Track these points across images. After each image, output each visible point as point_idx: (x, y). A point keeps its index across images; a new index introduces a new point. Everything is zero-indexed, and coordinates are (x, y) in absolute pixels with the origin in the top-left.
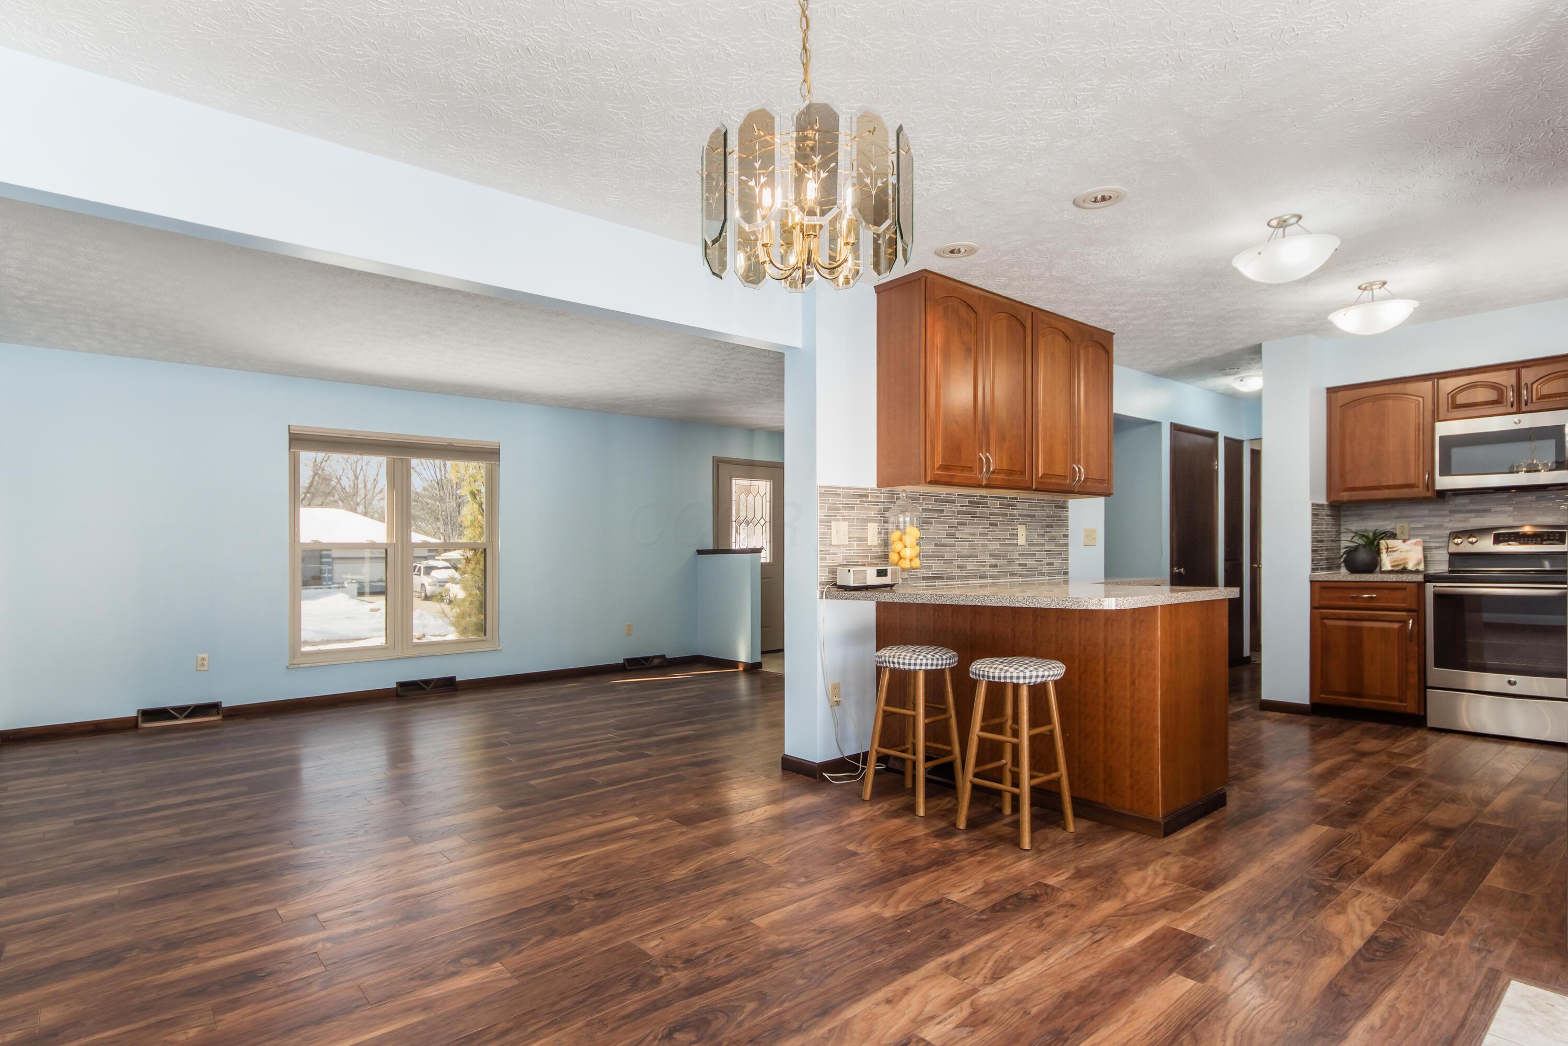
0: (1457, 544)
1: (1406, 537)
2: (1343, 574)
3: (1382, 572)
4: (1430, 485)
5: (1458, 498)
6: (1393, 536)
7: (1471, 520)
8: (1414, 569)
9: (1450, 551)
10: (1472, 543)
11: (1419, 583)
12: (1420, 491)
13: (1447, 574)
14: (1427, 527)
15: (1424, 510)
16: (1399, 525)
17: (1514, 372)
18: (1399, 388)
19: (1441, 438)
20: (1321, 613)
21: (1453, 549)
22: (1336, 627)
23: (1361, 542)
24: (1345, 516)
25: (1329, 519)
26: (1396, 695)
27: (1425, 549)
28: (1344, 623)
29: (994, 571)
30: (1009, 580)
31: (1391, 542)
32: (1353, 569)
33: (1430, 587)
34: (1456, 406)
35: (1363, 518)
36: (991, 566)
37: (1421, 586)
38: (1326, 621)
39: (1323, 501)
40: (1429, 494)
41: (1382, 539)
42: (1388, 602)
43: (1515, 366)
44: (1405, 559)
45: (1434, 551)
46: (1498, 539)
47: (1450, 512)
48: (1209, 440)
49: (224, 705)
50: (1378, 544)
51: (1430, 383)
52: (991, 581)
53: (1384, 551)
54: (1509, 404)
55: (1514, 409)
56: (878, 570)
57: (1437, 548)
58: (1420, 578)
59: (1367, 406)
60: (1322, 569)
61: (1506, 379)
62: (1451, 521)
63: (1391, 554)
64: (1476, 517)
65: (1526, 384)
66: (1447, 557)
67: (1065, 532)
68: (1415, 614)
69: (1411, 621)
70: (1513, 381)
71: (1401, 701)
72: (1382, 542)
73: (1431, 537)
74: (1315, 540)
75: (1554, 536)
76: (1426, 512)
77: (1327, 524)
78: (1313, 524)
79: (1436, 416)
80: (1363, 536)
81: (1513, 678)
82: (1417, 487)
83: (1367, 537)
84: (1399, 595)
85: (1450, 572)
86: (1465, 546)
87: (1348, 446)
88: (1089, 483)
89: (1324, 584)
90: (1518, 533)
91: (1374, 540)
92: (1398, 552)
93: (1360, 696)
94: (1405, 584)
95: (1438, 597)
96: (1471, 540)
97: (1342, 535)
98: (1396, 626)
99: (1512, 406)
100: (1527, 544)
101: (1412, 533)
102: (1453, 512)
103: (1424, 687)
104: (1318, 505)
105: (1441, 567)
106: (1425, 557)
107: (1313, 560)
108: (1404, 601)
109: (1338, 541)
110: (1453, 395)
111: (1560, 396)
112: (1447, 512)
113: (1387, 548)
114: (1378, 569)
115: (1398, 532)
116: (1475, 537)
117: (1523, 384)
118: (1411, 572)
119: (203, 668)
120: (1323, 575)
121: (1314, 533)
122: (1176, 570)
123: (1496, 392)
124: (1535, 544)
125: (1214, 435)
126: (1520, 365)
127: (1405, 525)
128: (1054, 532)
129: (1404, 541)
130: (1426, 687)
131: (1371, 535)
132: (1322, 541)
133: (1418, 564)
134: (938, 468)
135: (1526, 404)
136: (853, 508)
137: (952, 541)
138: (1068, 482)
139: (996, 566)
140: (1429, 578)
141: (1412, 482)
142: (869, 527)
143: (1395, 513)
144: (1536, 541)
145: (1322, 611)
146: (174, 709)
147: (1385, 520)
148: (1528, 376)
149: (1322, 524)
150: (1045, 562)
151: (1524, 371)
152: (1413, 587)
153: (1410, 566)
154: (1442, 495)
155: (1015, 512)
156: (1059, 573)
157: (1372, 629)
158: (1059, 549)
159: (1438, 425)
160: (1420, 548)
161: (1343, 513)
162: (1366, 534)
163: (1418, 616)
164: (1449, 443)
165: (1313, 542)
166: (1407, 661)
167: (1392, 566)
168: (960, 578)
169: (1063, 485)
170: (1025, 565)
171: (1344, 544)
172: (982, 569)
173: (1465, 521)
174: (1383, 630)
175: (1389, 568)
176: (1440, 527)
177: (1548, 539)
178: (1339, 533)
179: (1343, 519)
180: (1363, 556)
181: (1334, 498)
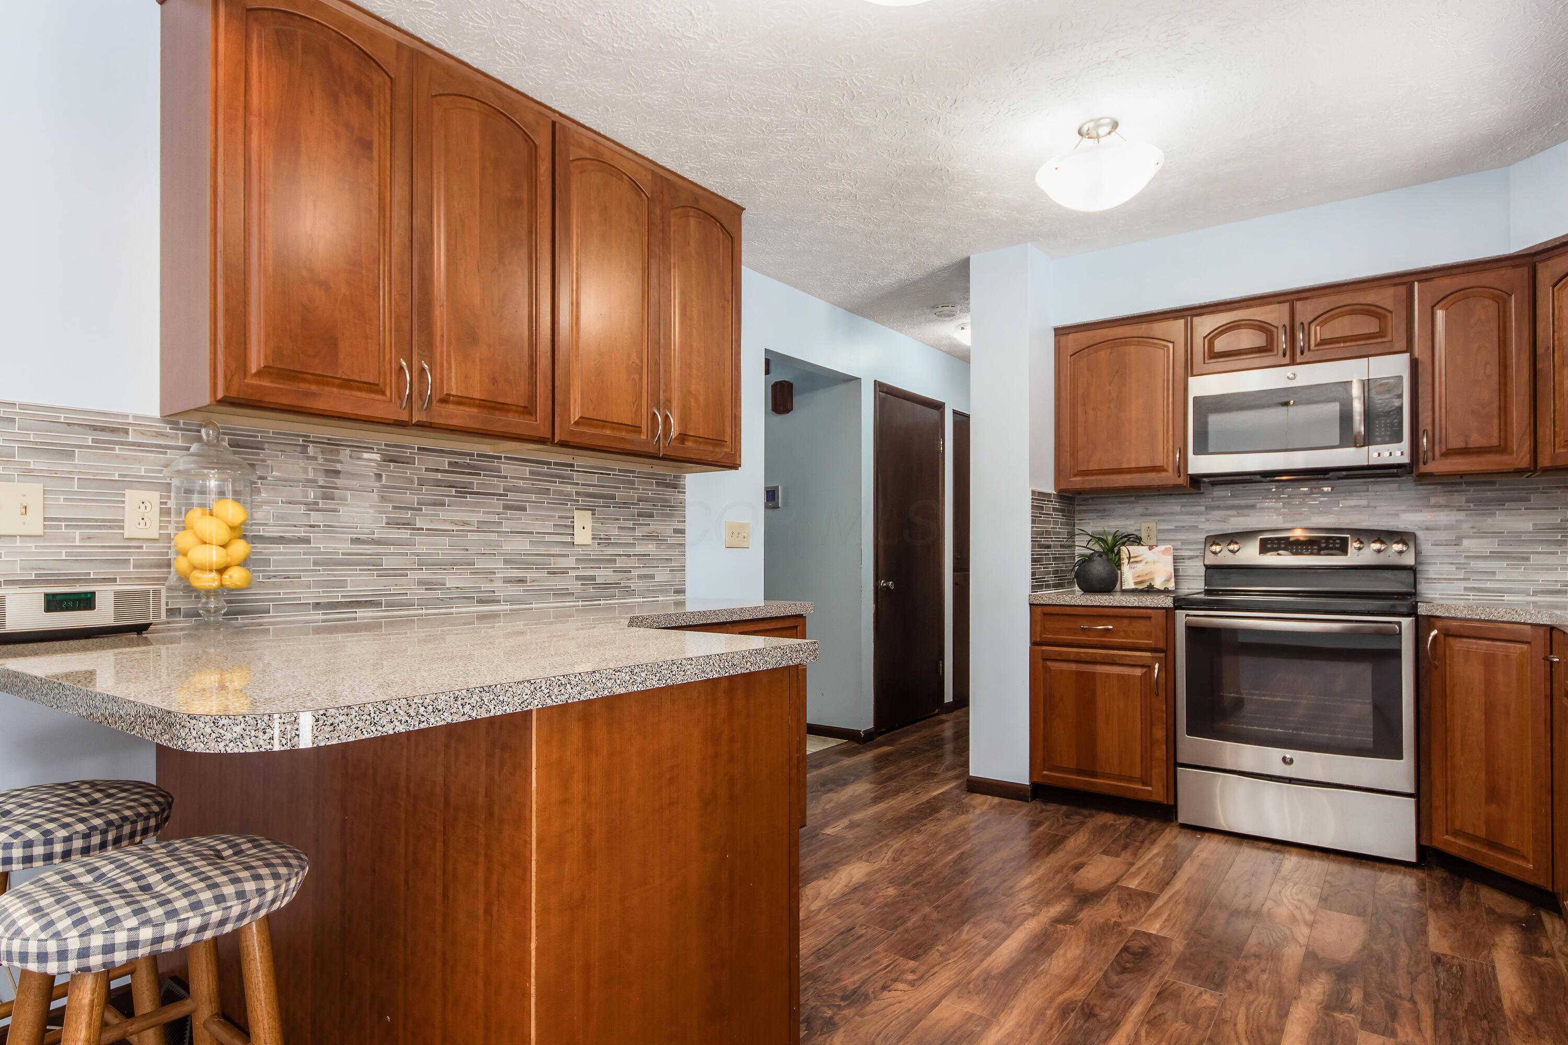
0: (1215, 553)
1: (1153, 542)
2: (1075, 597)
3: (1124, 592)
4: (1182, 468)
5: (1216, 488)
6: (1138, 541)
7: (1233, 519)
8: (1162, 588)
9: (1206, 563)
10: (1233, 552)
11: (1167, 609)
12: (1169, 478)
13: (1202, 596)
14: (1179, 529)
15: (1173, 506)
16: (1144, 526)
17: (1286, 306)
18: (1143, 329)
19: (1195, 398)
20: (1043, 651)
21: (1211, 560)
22: (1062, 671)
23: (1097, 548)
24: (1080, 512)
25: (1059, 516)
26: (1138, 774)
27: (1176, 559)
28: (1073, 667)
29: (516, 590)
30: (554, 603)
31: (1134, 550)
32: (1088, 589)
33: (1181, 617)
34: (1214, 355)
35: (1103, 514)
36: (507, 581)
37: (1169, 613)
38: (1049, 663)
39: (1050, 489)
40: (1181, 481)
41: (1123, 544)
42: (1129, 637)
43: (1288, 298)
44: (1151, 573)
45: (1188, 563)
46: (1266, 546)
47: (1207, 508)
48: (933, 414)
50: (1119, 552)
51: (1181, 322)
52: (509, 607)
53: (1125, 561)
54: (1281, 353)
55: (1287, 360)
56: (46, 595)
57: (1191, 558)
58: (1168, 602)
59: (1104, 355)
60: (1048, 586)
61: (1275, 315)
62: (1208, 520)
63: (1133, 565)
64: (1239, 515)
65: (1302, 324)
66: (1202, 570)
67: (680, 526)
68: (1162, 655)
69: (1157, 666)
70: (1286, 320)
71: (1144, 784)
72: (1123, 548)
73: (1184, 542)
74: (1036, 544)
75: (1334, 543)
76: (1178, 509)
77: (1056, 523)
78: (1033, 522)
79: (1189, 370)
80: (1100, 539)
81: (1289, 753)
82: (1166, 470)
83: (1105, 541)
84: (1141, 626)
85: (1208, 592)
86: (1224, 555)
87: (1080, 410)
88: (689, 444)
89: (1048, 610)
90: (1288, 538)
91: (1115, 545)
92: (1143, 563)
93: (1094, 774)
94: (1150, 611)
95: (1192, 630)
96: (1232, 547)
97: (1077, 538)
98: (1138, 672)
99: (1284, 355)
100: (1301, 554)
101: (1161, 537)
102: (1209, 508)
103: (1174, 764)
104: (1040, 494)
105: (1194, 586)
106: (1176, 571)
107: (1033, 574)
108: (1148, 635)
109: (1070, 546)
110: (1211, 339)
111: (1344, 342)
112: (1203, 508)
113: (1129, 558)
114: (1118, 587)
115: (1144, 535)
116: (1237, 543)
117: (1297, 324)
118: (1159, 592)
120: (1050, 596)
121: (1036, 535)
122: (883, 583)
123: (1264, 335)
124: (1311, 554)
125: (938, 407)
126: (1296, 296)
127: (1152, 525)
128: (655, 526)
129: (1151, 548)
130: (1177, 764)
131: (1110, 538)
132: (1048, 547)
133: (1168, 580)
134: (259, 374)
135: (1302, 353)
136: (71, 455)
137: (405, 534)
138: (643, 437)
139: (521, 581)
140: (1182, 603)
141: (1159, 463)
142: (127, 499)
143: (1139, 509)
144: (1312, 549)
145: (1044, 648)
147: (1127, 517)
148: (1305, 311)
149: (1049, 522)
150: (635, 573)
151: (1299, 305)
152: (1160, 616)
153: (1158, 584)
154: (1197, 481)
155: (569, 488)
156: (663, 592)
157: (1108, 676)
158: (665, 553)
159: (1191, 380)
160: (1170, 558)
161: (1077, 508)
162: (1104, 537)
163: (1166, 656)
164: (1207, 406)
165: (1033, 547)
166: (1152, 725)
167: (1136, 583)
168: (423, 603)
169: (632, 442)
170: (593, 578)
171: (1078, 551)
172: (485, 586)
173: (1224, 520)
174: (1121, 677)
175: (1132, 586)
176: (1195, 528)
177: (1327, 548)
178: (1072, 535)
179: (1077, 516)
180: (1098, 568)
181: (1063, 486)
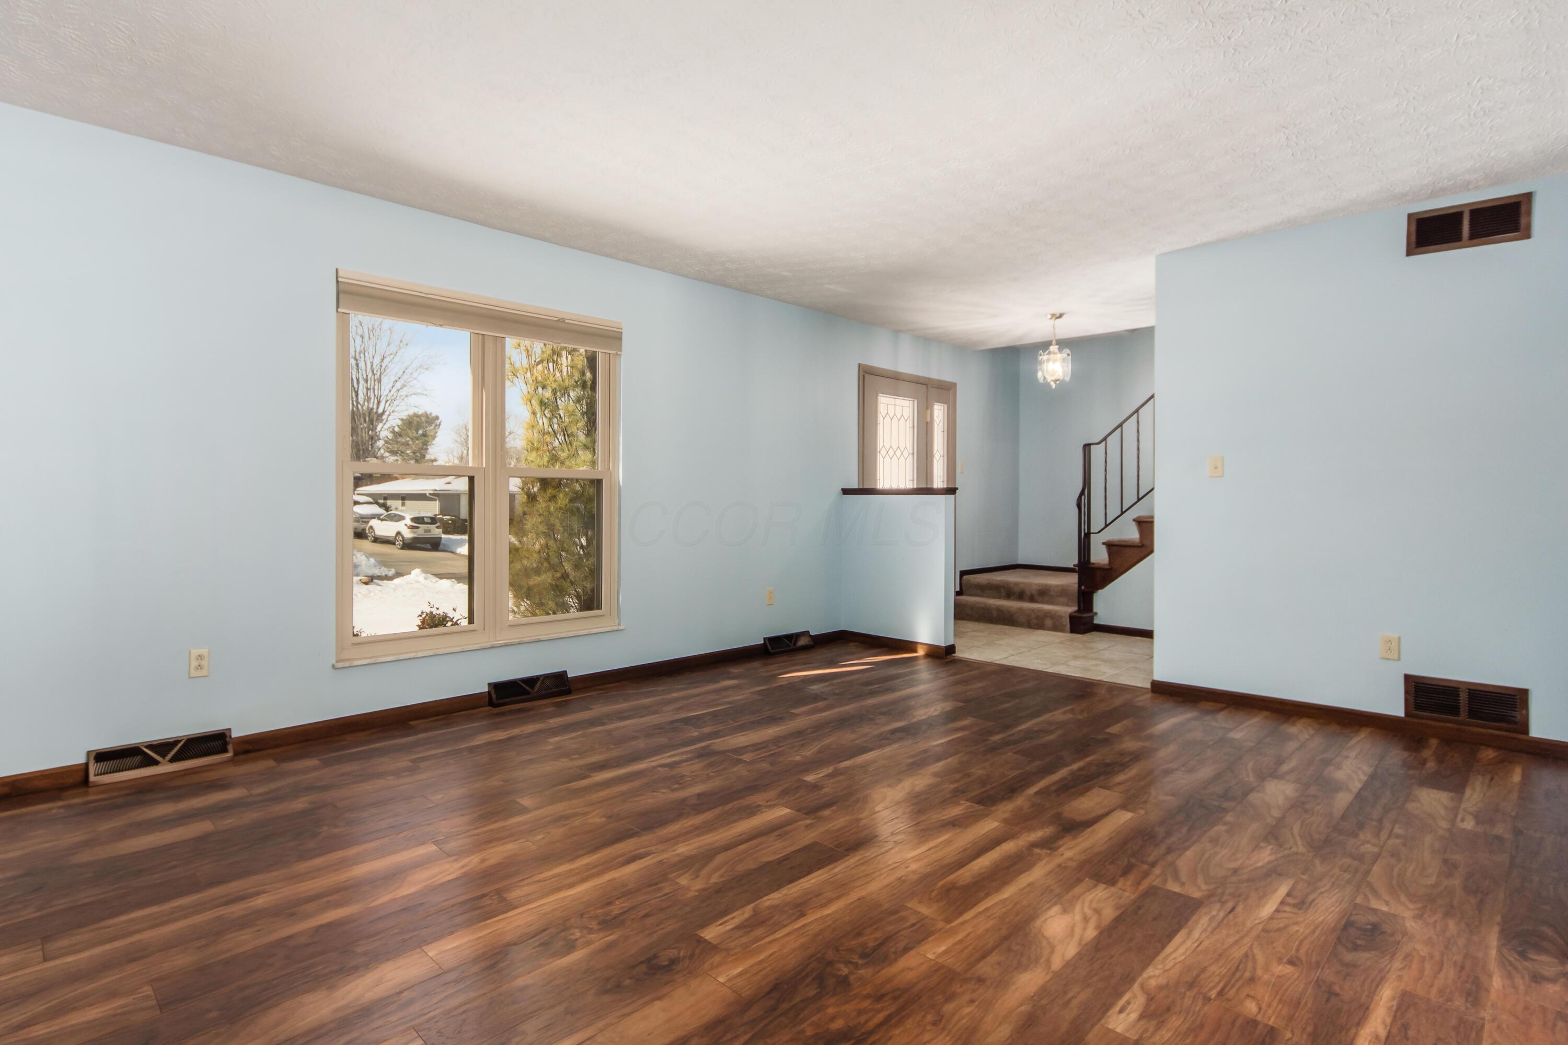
49: (235, 735)
119: (199, 673)
146: (151, 746)
